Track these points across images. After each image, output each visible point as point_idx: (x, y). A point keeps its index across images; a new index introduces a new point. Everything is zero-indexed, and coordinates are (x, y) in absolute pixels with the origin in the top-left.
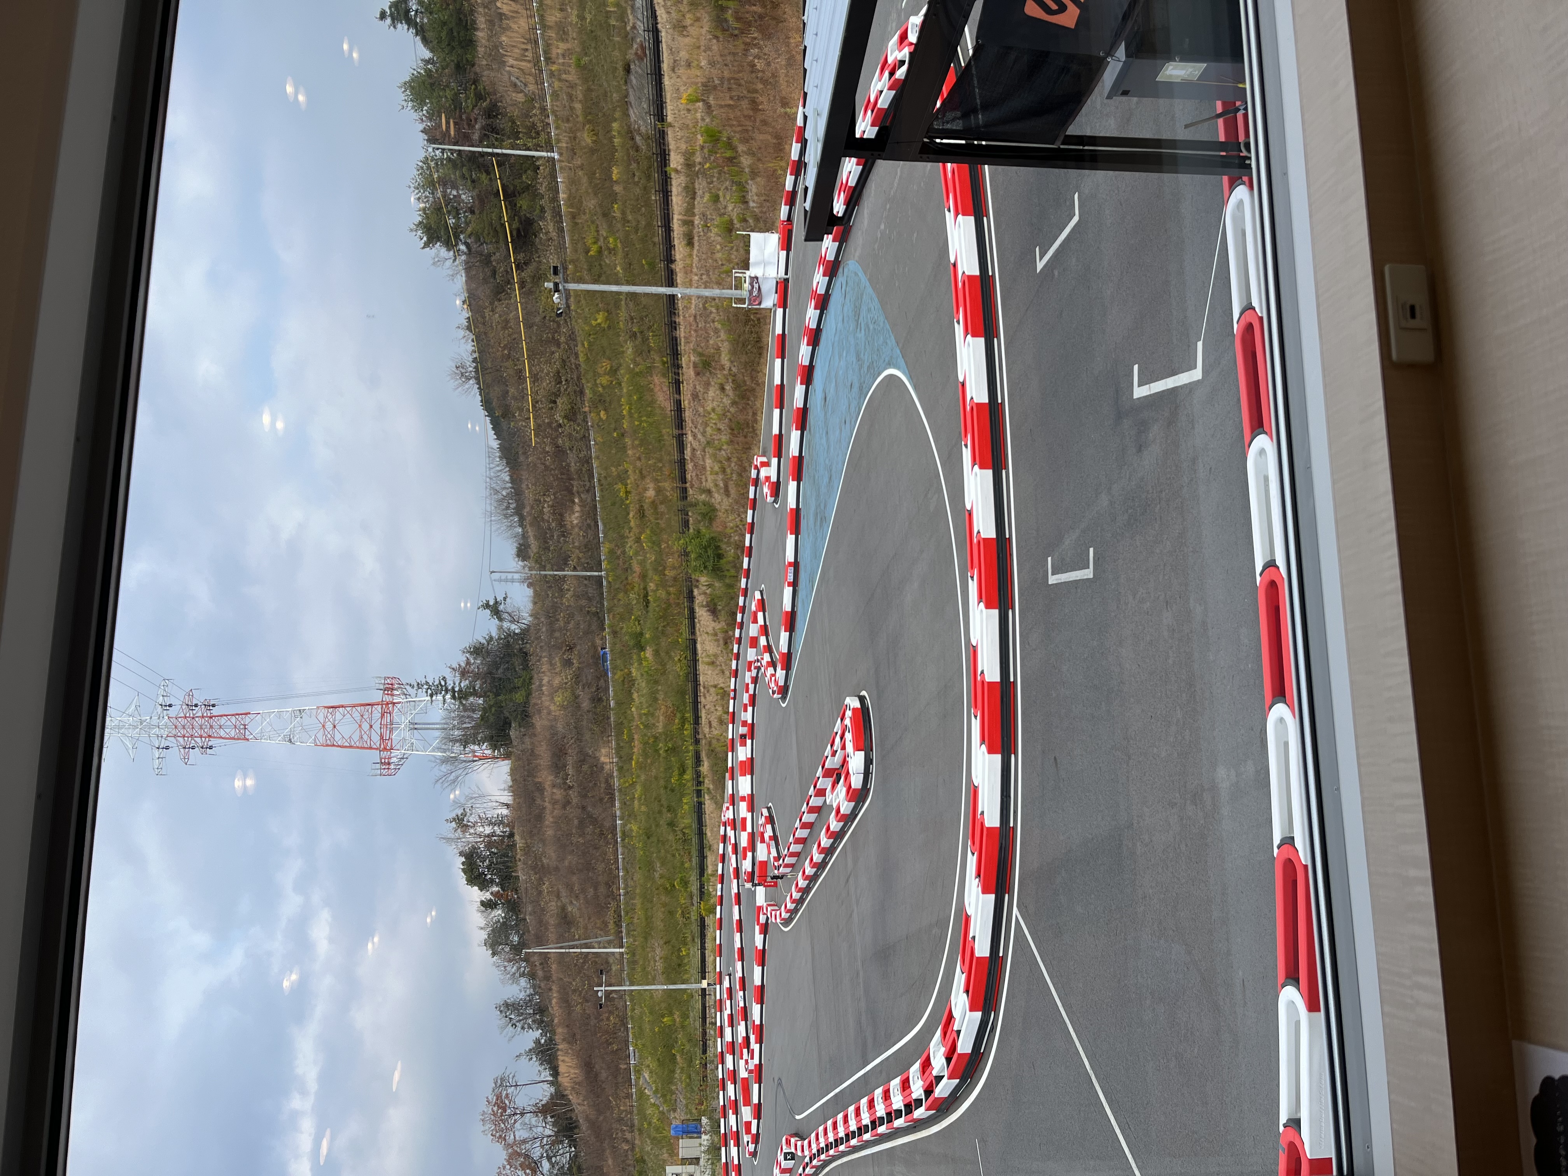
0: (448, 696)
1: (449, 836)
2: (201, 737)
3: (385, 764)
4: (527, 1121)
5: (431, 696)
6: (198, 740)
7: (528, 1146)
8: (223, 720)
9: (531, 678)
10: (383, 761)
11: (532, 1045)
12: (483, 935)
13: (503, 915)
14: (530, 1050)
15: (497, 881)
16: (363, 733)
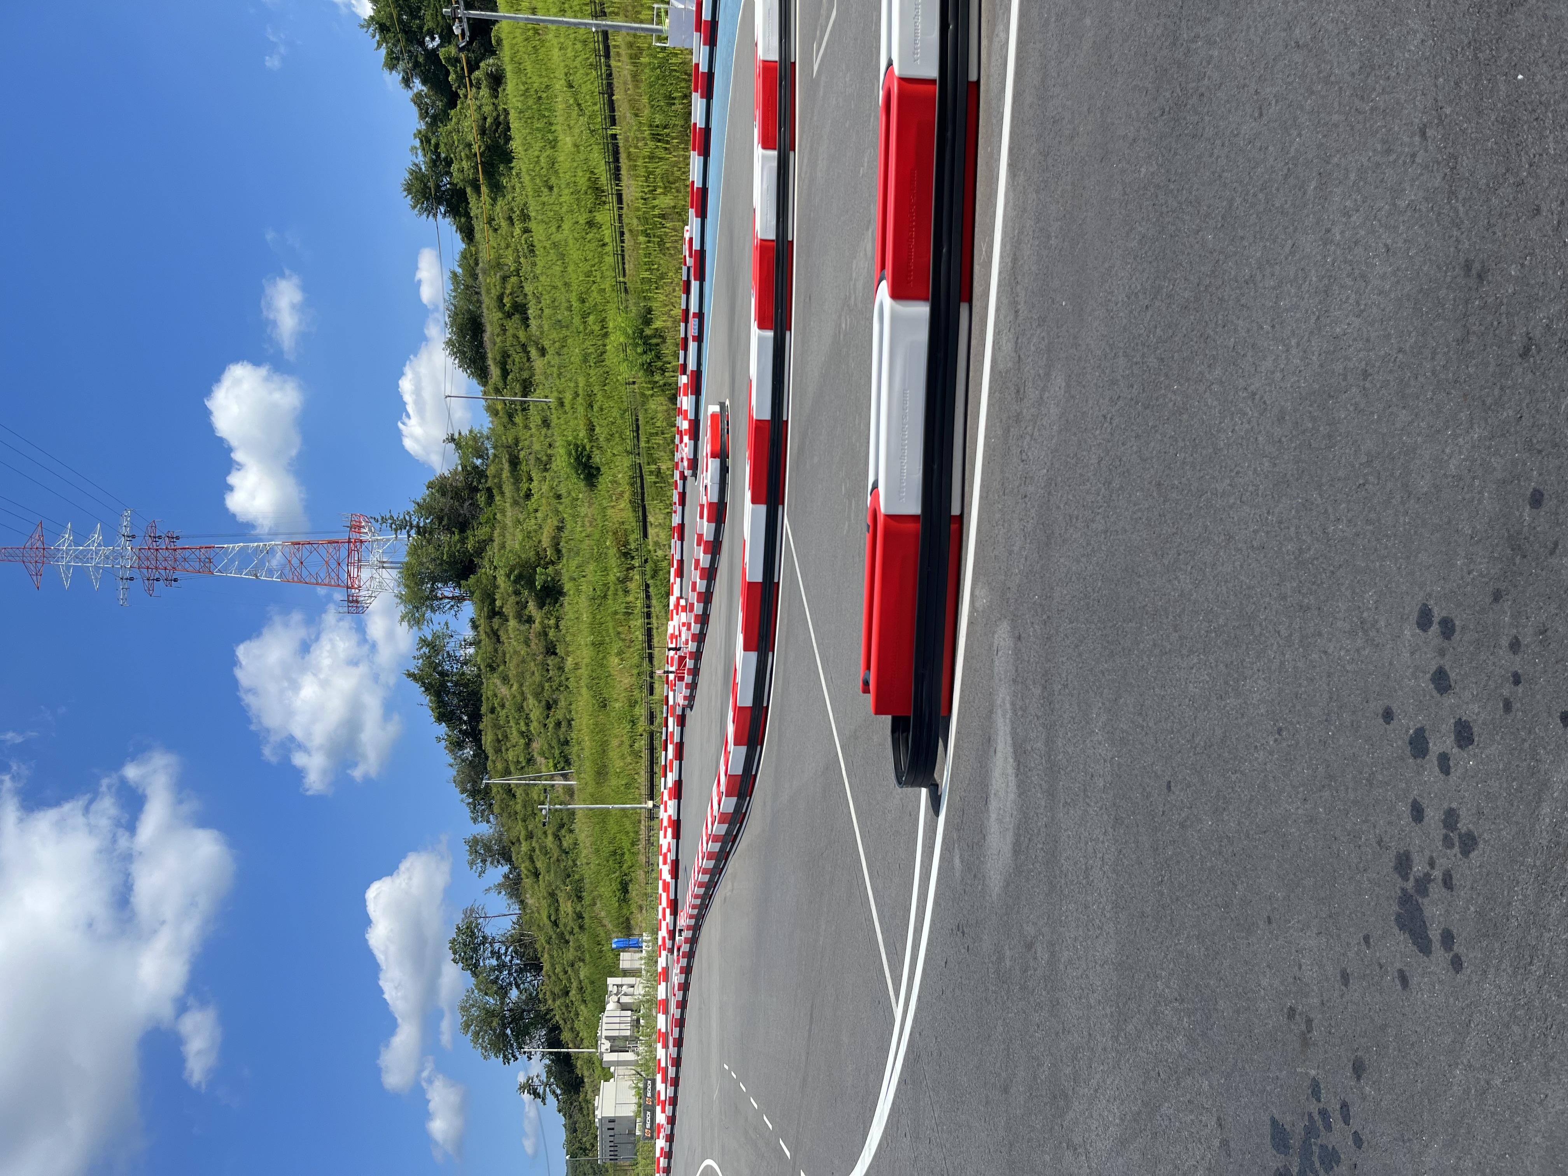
0: (413, 533)
2: (166, 569)
3: (353, 601)
5: (396, 530)
6: (163, 572)
8: (187, 553)
9: (495, 514)
10: (351, 598)
11: (501, 879)
12: (453, 772)
13: (472, 753)
14: (499, 884)
15: (465, 718)
16: (330, 570)
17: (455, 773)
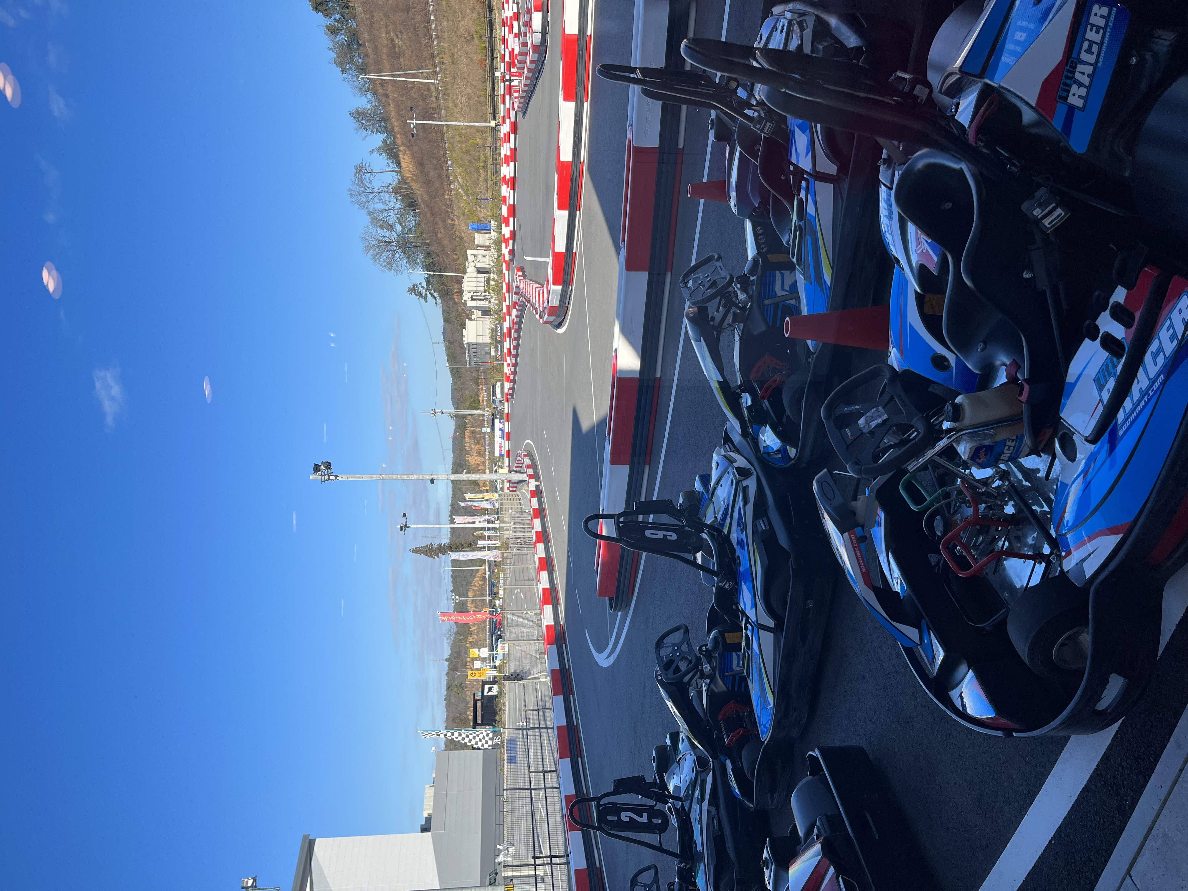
4: (382, 197)
7: (384, 214)
11: (381, 144)
13: (346, 39)
14: (380, 148)
15: (338, 9)
17: (334, 55)
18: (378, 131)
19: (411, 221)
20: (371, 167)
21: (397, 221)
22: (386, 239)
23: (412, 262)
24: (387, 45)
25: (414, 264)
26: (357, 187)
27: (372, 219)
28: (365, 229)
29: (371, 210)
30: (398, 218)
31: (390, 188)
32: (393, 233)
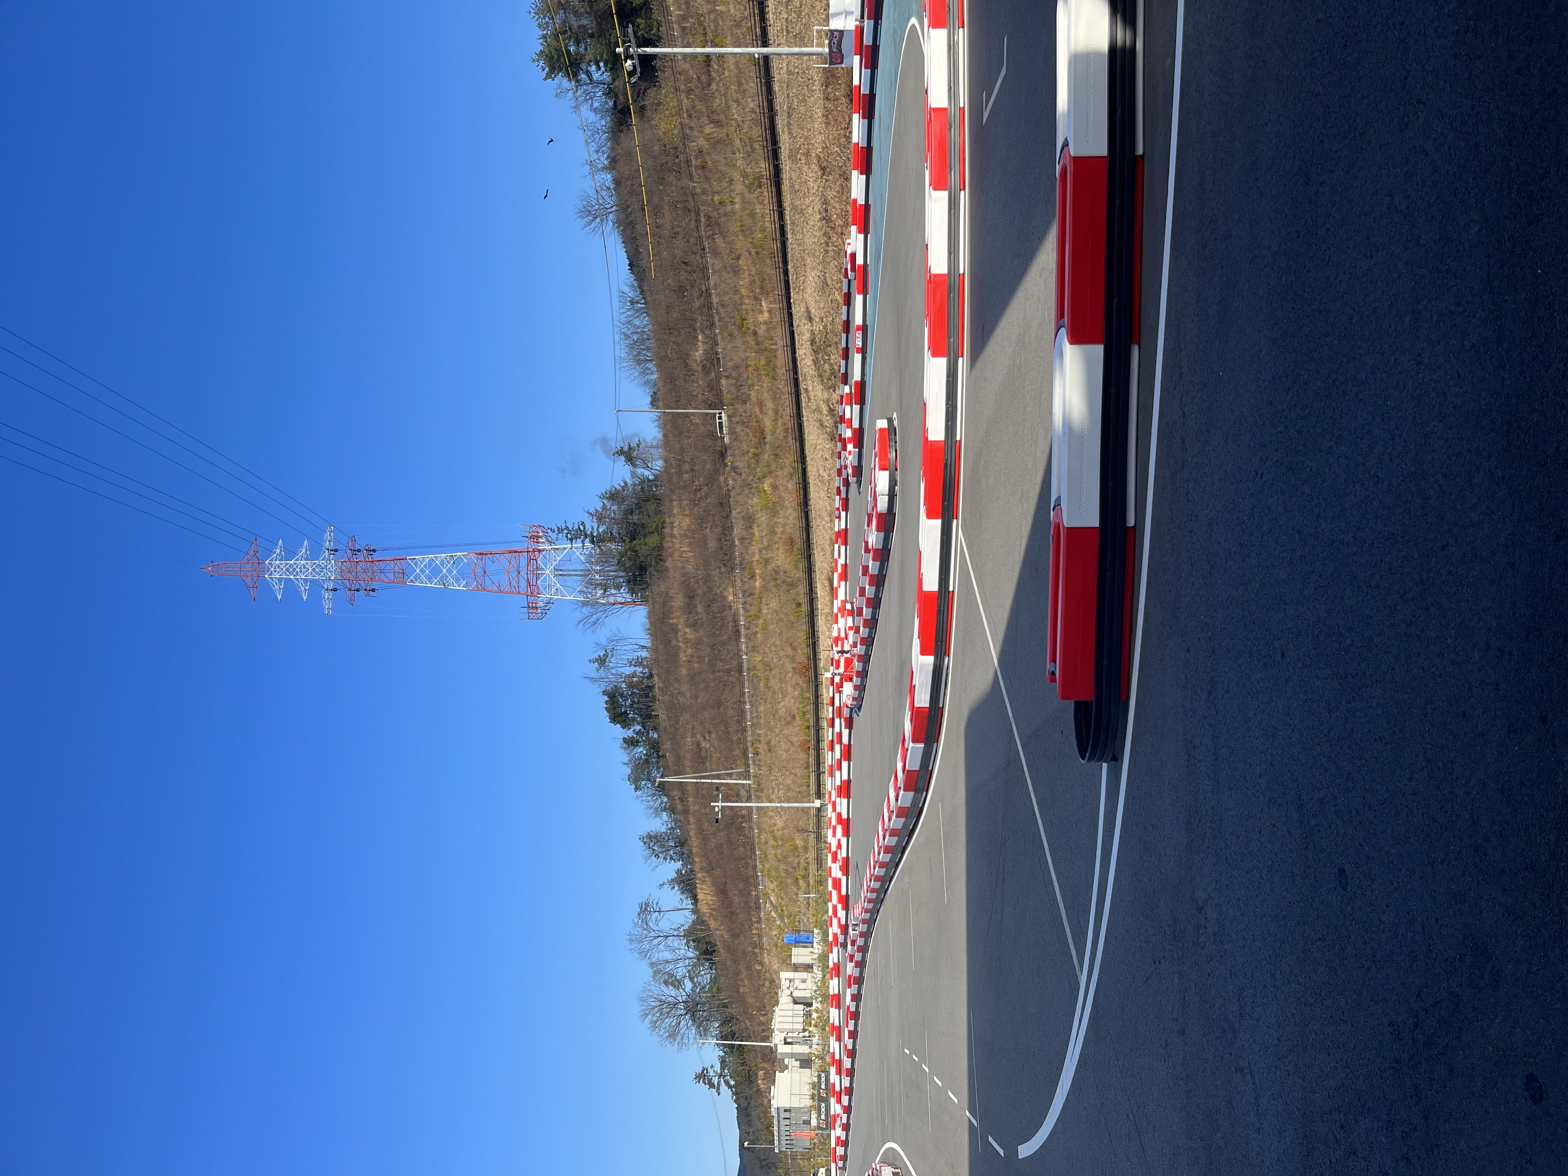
0: (587, 541)
1: (592, 676)
2: (364, 580)
3: (533, 608)
4: (669, 943)
5: (571, 540)
6: (362, 583)
7: (671, 966)
8: (382, 565)
9: (664, 522)
10: (531, 605)
11: (674, 875)
13: (645, 752)
14: (673, 880)
15: (638, 719)
16: (511, 578)
17: (629, 771)
18: (671, 858)
19: (705, 976)
20: (660, 905)
21: (687, 975)
22: (670, 999)
23: (704, 1032)
24: (692, 750)
25: (705, 1035)
26: (639, 929)
27: (655, 973)
28: (644, 985)
29: (654, 960)
30: (689, 972)
31: (682, 930)
32: (681, 990)
